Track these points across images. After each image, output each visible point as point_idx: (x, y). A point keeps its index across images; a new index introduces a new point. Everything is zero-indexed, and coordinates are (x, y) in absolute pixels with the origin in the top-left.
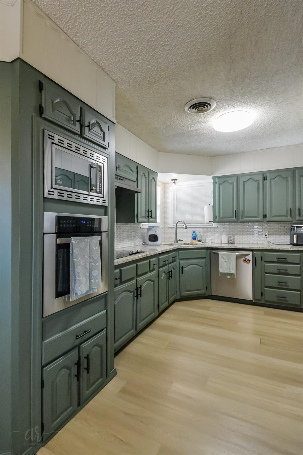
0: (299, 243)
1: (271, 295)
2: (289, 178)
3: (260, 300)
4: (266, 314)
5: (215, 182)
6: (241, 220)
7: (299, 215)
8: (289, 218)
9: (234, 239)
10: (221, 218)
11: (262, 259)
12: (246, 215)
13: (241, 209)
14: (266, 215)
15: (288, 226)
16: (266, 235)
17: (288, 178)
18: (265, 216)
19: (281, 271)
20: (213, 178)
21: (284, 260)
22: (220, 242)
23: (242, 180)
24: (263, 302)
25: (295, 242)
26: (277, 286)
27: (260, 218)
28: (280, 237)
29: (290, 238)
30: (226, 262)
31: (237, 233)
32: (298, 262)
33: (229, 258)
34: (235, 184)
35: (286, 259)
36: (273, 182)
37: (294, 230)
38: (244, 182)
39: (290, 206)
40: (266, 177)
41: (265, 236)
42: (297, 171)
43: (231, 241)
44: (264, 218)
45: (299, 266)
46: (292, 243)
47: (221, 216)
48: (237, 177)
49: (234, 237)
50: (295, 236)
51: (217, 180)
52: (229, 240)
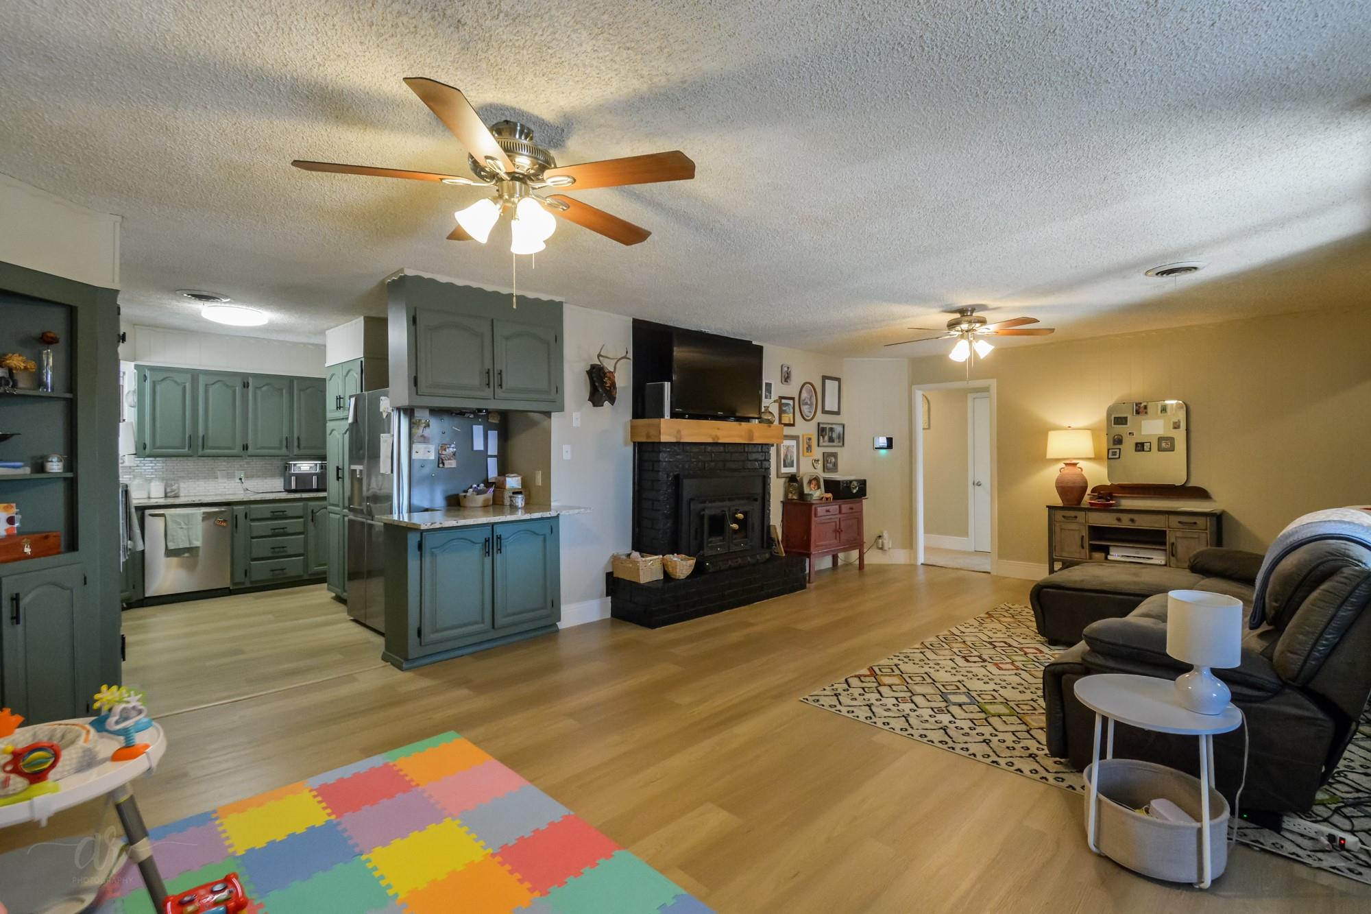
0: (298, 488)
1: (261, 571)
2: (284, 391)
3: (243, 583)
4: (257, 598)
5: (142, 376)
6: (200, 452)
7: (299, 446)
8: (284, 451)
9: (179, 488)
10: (158, 448)
11: (246, 517)
12: (210, 443)
13: (201, 433)
14: (247, 445)
15: (278, 463)
16: (241, 479)
17: (282, 390)
18: (245, 447)
19: (277, 531)
20: (137, 367)
21: (281, 513)
22: (146, 496)
23: (202, 381)
24: (248, 585)
25: (293, 487)
26: (270, 555)
27: (238, 450)
28: (265, 481)
29: (284, 481)
30: (182, 528)
31: (183, 478)
32: (300, 514)
33: (189, 522)
34: (188, 386)
35: (285, 511)
36: (258, 392)
37: (290, 469)
38: (206, 385)
39: (285, 434)
40: (248, 383)
41: (239, 481)
42: (295, 383)
43: (173, 493)
44: (243, 449)
45: (301, 520)
46: (288, 489)
47: (158, 444)
48: (195, 374)
49: (178, 483)
50: (293, 478)
51: (148, 373)
52: (168, 490)
